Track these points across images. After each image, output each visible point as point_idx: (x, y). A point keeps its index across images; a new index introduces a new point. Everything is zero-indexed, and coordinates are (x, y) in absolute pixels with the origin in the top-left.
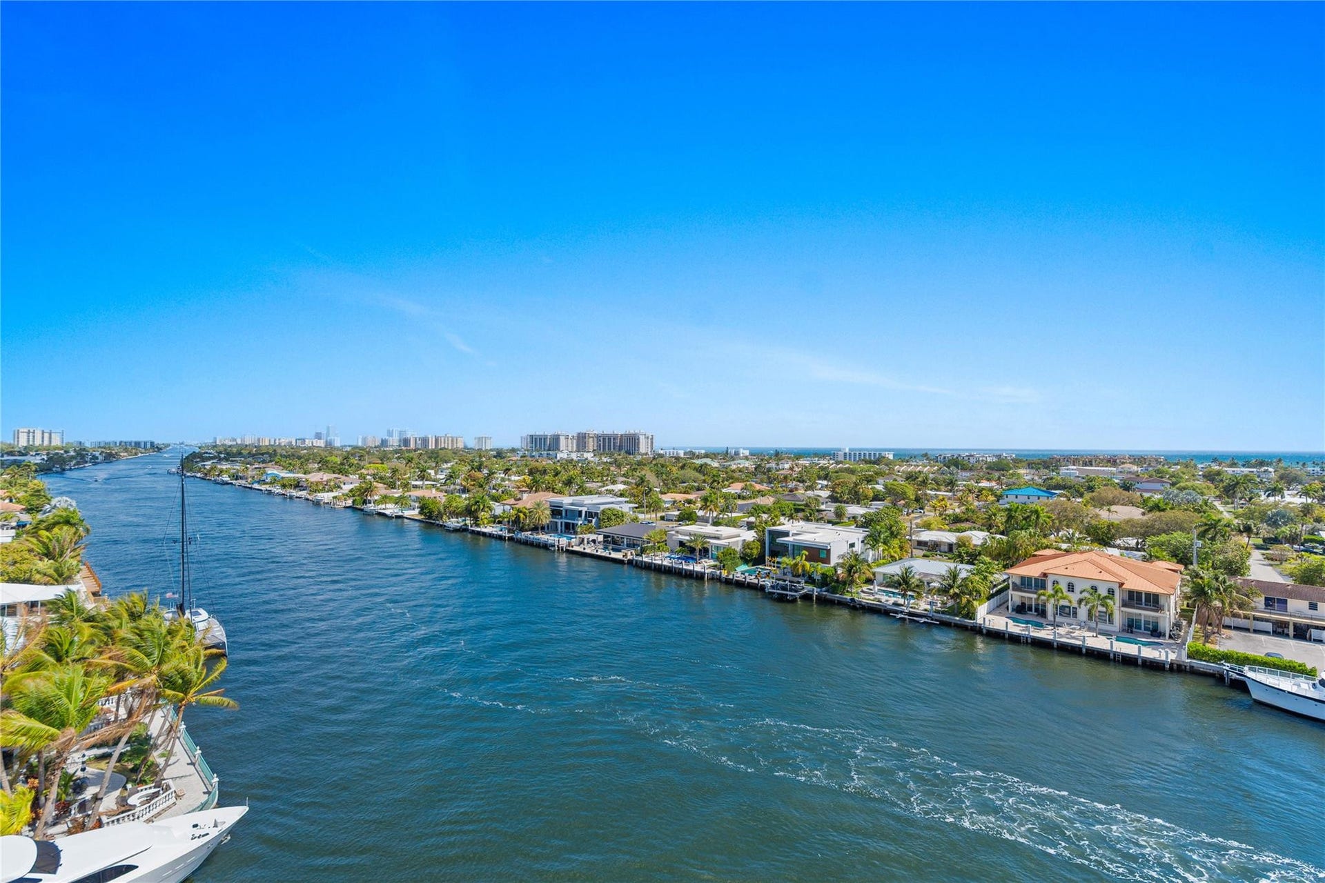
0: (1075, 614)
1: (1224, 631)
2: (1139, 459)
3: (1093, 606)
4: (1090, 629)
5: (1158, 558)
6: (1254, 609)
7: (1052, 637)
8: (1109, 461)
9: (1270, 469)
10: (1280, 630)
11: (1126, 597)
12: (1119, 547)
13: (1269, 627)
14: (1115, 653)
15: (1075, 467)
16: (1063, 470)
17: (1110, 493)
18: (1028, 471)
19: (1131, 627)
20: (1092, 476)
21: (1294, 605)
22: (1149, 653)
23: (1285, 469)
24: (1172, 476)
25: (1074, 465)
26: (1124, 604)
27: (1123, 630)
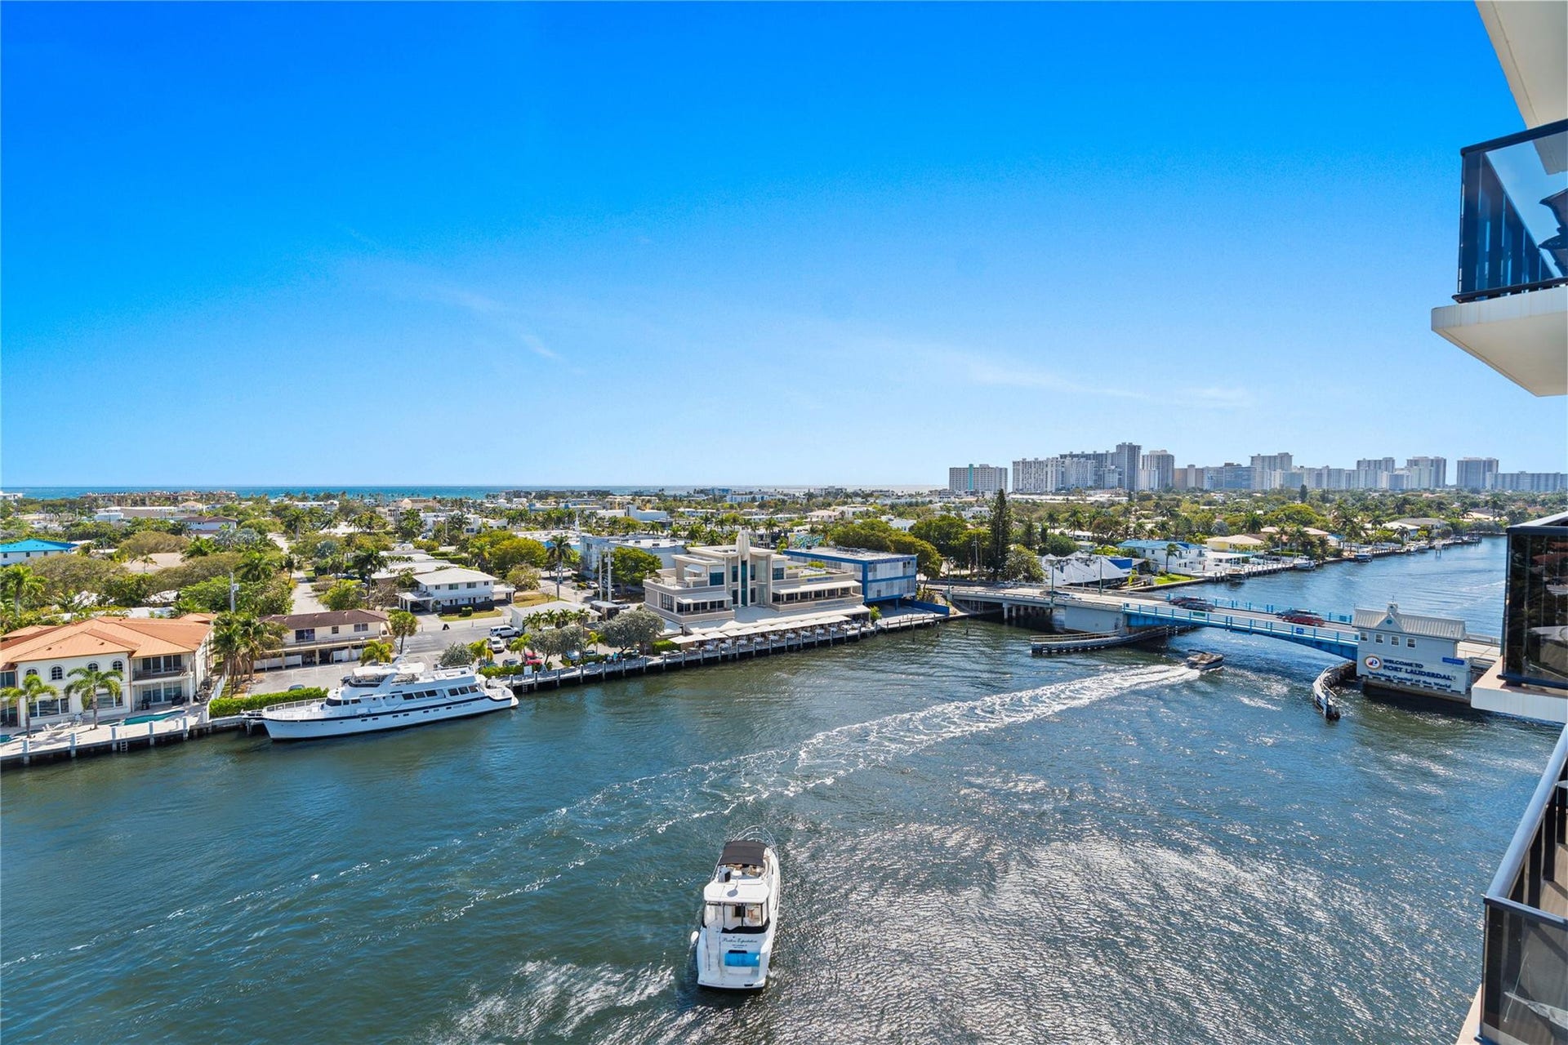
0: (66, 708)
1: (255, 676)
2: (206, 496)
3: (88, 691)
4: (86, 721)
5: (188, 611)
6: (284, 646)
7: (20, 751)
8: (168, 499)
9: (336, 502)
10: (308, 660)
11: (139, 667)
12: (154, 605)
13: (298, 659)
14: (118, 743)
15: (118, 508)
16: (101, 513)
17: (152, 538)
18: (42, 516)
19: (147, 703)
20: (140, 518)
21: (322, 632)
22: (162, 727)
23: (348, 501)
24: (239, 514)
25: (119, 505)
26: (137, 676)
27: (137, 709)
